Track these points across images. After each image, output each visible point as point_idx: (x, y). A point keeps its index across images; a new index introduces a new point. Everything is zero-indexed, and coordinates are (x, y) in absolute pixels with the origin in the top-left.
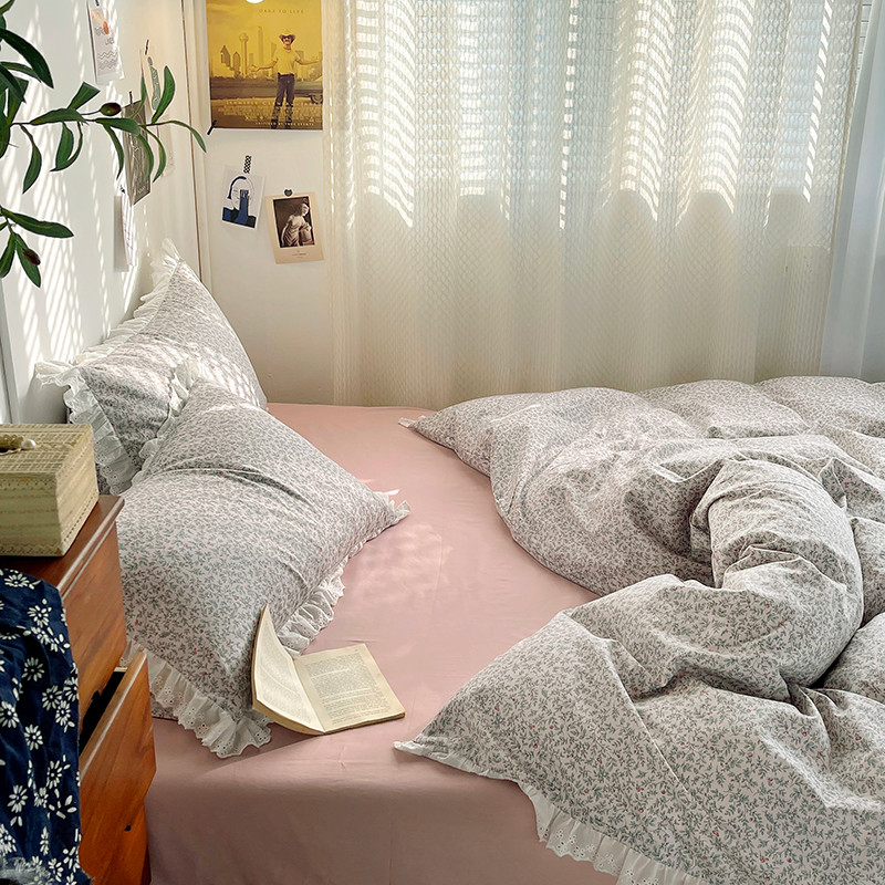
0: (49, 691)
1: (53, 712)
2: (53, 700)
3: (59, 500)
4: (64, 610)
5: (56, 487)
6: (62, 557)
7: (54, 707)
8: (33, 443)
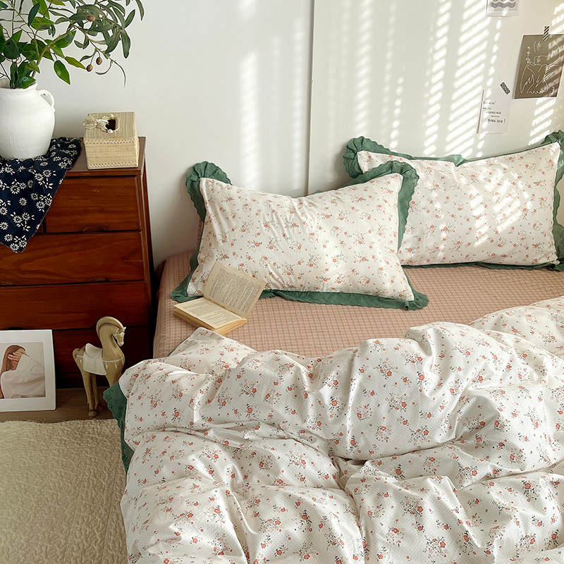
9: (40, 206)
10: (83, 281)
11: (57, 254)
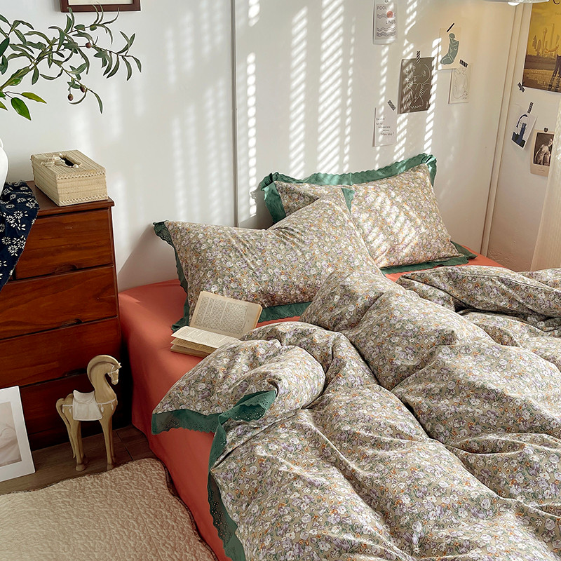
9: (12, 251)
10: (55, 326)
11: (26, 302)
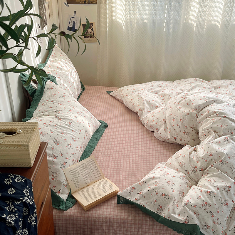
0: (30, 217)
1: (31, 223)
2: (31, 219)
3: (30, 152)
4: (33, 187)
5: (29, 148)
6: (31, 168)
7: (31, 221)
8: (21, 131)
